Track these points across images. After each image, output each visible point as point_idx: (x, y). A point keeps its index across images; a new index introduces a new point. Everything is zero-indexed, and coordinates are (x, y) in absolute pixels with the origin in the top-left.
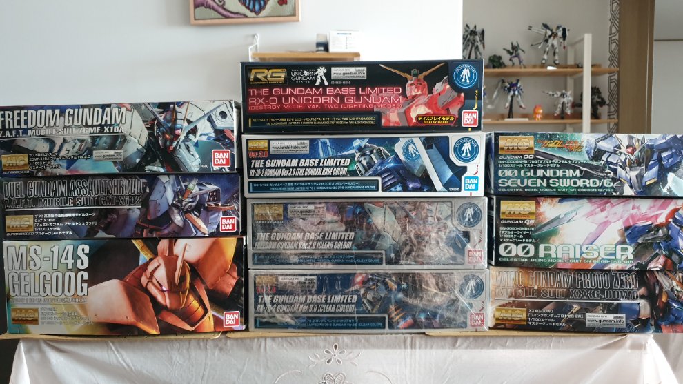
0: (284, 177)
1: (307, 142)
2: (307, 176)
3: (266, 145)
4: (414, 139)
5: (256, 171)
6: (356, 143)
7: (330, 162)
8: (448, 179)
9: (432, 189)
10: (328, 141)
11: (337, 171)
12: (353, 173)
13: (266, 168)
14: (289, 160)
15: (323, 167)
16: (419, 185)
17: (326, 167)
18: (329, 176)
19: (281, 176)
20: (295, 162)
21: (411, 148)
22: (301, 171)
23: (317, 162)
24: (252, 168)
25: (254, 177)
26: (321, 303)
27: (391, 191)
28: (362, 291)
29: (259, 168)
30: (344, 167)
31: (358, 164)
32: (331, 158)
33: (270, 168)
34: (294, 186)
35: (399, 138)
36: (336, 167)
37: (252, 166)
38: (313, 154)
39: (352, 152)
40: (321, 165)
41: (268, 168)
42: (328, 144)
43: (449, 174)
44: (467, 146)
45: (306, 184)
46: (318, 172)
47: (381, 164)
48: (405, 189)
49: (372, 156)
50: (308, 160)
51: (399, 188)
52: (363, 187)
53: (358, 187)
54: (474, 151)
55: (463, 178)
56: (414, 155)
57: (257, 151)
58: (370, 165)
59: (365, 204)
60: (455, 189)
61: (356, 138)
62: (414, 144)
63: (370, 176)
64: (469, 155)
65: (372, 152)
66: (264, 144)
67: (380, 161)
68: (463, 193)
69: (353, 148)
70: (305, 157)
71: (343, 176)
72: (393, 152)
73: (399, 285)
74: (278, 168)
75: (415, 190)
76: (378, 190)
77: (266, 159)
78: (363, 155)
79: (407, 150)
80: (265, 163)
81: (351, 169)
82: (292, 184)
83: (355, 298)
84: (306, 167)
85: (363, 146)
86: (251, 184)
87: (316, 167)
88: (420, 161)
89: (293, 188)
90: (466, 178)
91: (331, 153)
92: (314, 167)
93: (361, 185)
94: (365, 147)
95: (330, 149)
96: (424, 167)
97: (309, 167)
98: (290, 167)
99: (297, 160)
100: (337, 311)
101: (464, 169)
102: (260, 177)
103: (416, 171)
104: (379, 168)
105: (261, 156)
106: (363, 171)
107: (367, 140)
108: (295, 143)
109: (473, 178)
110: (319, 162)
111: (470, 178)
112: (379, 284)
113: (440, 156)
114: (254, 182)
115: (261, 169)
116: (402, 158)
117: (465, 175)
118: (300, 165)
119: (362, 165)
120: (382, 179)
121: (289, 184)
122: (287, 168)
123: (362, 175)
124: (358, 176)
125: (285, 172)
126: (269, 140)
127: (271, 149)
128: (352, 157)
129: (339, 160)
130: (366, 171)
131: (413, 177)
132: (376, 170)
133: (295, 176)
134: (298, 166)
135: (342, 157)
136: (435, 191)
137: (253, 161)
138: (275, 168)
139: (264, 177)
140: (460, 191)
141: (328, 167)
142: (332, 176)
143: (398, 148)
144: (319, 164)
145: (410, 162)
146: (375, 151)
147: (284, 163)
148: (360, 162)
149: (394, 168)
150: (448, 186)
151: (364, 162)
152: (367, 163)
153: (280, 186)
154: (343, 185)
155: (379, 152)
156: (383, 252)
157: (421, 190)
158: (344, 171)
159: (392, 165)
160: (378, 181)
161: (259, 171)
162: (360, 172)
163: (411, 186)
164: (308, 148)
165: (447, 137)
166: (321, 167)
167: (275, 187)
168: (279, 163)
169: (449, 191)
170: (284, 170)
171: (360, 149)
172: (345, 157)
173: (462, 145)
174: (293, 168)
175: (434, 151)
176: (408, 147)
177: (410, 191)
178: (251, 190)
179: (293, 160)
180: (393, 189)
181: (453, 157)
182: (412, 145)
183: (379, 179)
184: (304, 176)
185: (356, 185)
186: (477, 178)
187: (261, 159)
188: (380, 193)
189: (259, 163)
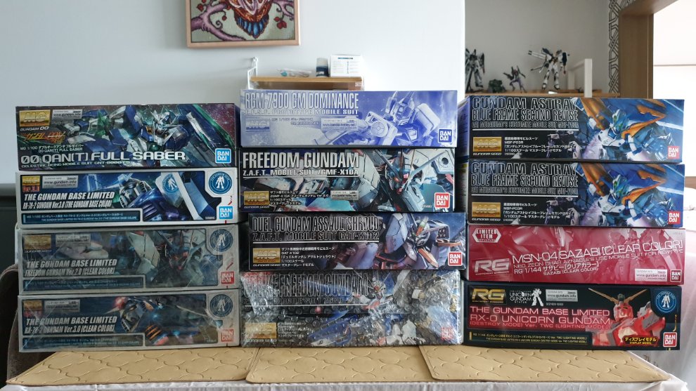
0: (54, 209)
1: (77, 177)
2: (76, 208)
3: (39, 180)
4: (173, 174)
5: (29, 204)
6: (121, 178)
7: (96, 195)
8: (203, 209)
9: (189, 217)
10: (95, 176)
11: (103, 203)
12: (117, 205)
13: (38, 201)
14: (59, 194)
15: (89, 200)
16: (177, 215)
17: (93, 200)
18: (95, 208)
19: (52, 209)
20: (64, 196)
21: (170, 182)
22: (70, 204)
23: (84, 195)
24: (26, 202)
25: (27, 210)
26: (84, 324)
27: (151, 221)
28: (122, 312)
29: (31, 201)
30: (109, 199)
31: (121, 197)
32: (97, 192)
33: (42, 201)
34: (63, 218)
35: (160, 172)
36: (102, 199)
37: (26, 199)
38: (81, 188)
39: (116, 186)
40: (88, 198)
41: (40, 201)
42: (96, 179)
43: (205, 204)
44: (221, 180)
45: (74, 216)
46: (85, 204)
47: (143, 197)
48: (165, 219)
49: (135, 189)
50: (76, 194)
51: (159, 218)
52: (125, 218)
53: (121, 218)
54: (228, 184)
55: (218, 207)
56: (173, 188)
57: (30, 186)
58: (133, 197)
59: (127, 233)
60: (211, 218)
61: (121, 173)
62: (173, 179)
63: (132, 207)
64: (223, 187)
65: (135, 186)
66: (37, 180)
67: (142, 194)
68: (218, 221)
69: (118, 182)
70: (73, 191)
71: (108, 208)
72: (154, 185)
73: (155, 306)
74: (49, 201)
75: (173, 219)
76: (139, 220)
77: (38, 193)
78: (127, 188)
79: (167, 183)
80: (37, 196)
81: (115, 201)
82: (61, 216)
83: (115, 319)
84: (74, 200)
85: (127, 180)
86: (24, 216)
87: (84, 200)
88: (178, 193)
89: (62, 219)
90: (220, 207)
91: (97, 187)
92: (81, 200)
93: (124, 216)
94: (129, 181)
95: (96, 183)
96: (182, 198)
97: (77, 200)
98: (60, 201)
99: (66, 194)
100: (99, 331)
101: (219, 200)
102: (32, 209)
103: (174, 203)
104: (141, 200)
105: (34, 190)
106: (126, 203)
107: (131, 175)
108: (64, 178)
109: (227, 207)
110: (87, 195)
111: (224, 208)
112: (137, 306)
113: (197, 189)
114: (27, 215)
115: (34, 202)
116: (162, 191)
117: (220, 205)
118: (69, 199)
119: (125, 197)
120: (144, 210)
121: (59, 216)
122: (57, 201)
123: (125, 206)
124: (122, 208)
125: (55, 205)
126: (41, 176)
127: (43, 184)
128: (117, 190)
129: (104, 193)
130: (129, 203)
131: (171, 208)
132: (138, 202)
133: (64, 209)
134: (67, 200)
135: (107, 191)
136: (192, 220)
137: (26, 195)
138: (46, 201)
139: (36, 209)
140: (215, 219)
141: (95, 199)
142: (98, 208)
143: (159, 182)
144: (86, 197)
145: (169, 195)
146: (137, 185)
147: (54, 196)
148: (123, 194)
149: (154, 200)
150: (204, 215)
151: (127, 195)
152: (130, 196)
153: (51, 218)
154: (108, 216)
155: (141, 185)
156: (144, 276)
157: (179, 219)
158: (109, 203)
159: (153, 197)
160: (139, 211)
161: (31, 204)
162: (123, 204)
163: (170, 216)
164: (77, 183)
165: (204, 172)
166: (88, 200)
167: (46, 218)
168: (49, 196)
169: (205, 220)
170: (54, 203)
171: (124, 183)
172: (110, 190)
173: (216, 179)
174: (62, 201)
175: (191, 184)
176: (168, 180)
177: (169, 220)
178: (25, 222)
179: (63, 194)
180: (153, 219)
181: (208, 189)
182: (171, 179)
183: (141, 210)
184: (72, 208)
185: (120, 216)
186: (232, 207)
187: (33, 193)
188: (141, 223)
189: (31, 197)
